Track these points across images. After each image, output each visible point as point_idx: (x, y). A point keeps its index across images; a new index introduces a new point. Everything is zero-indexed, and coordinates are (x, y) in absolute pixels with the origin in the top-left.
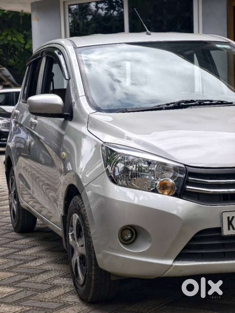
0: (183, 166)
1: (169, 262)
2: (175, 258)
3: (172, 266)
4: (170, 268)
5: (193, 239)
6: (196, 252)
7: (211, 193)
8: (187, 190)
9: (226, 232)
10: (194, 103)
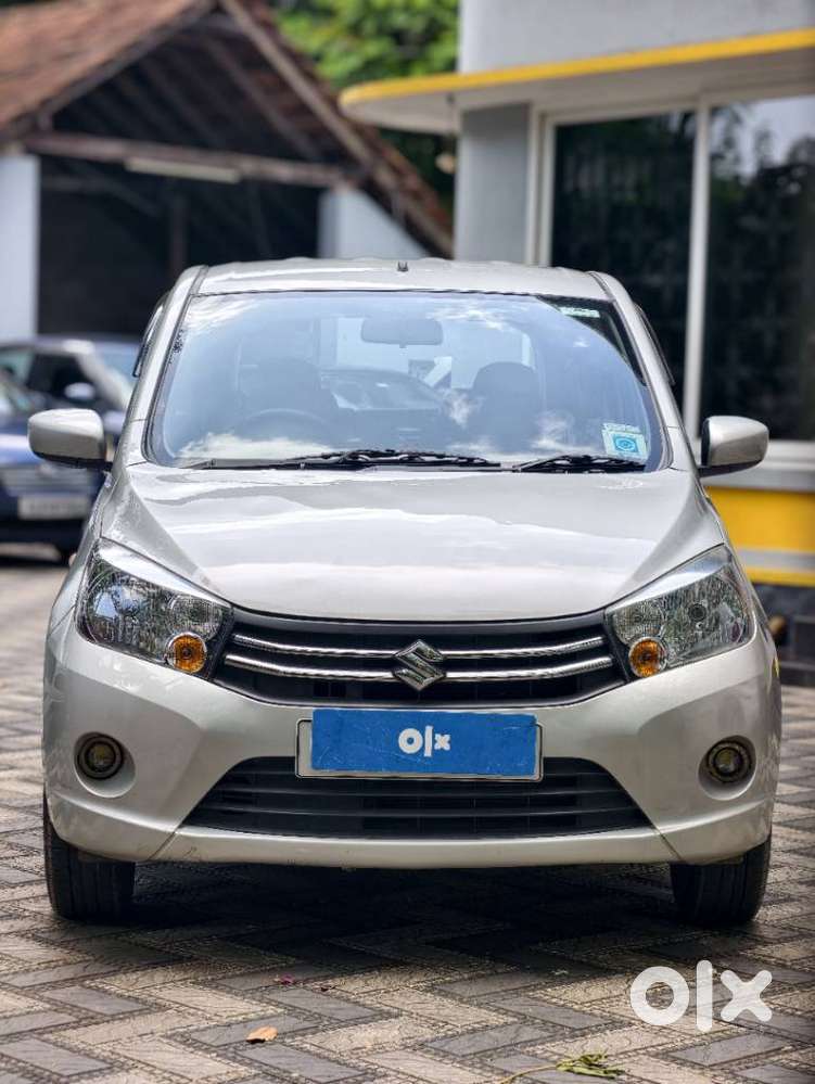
0: (228, 606)
1: (168, 827)
2: (182, 819)
3: (172, 835)
4: (168, 841)
5: (227, 779)
6: (242, 809)
7: (279, 674)
8: (226, 663)
9: (305, 769)
10: (395, 458)
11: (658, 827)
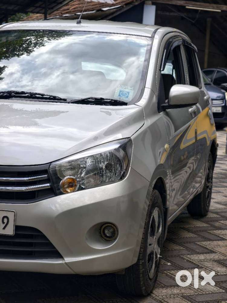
11: (65, 259)
